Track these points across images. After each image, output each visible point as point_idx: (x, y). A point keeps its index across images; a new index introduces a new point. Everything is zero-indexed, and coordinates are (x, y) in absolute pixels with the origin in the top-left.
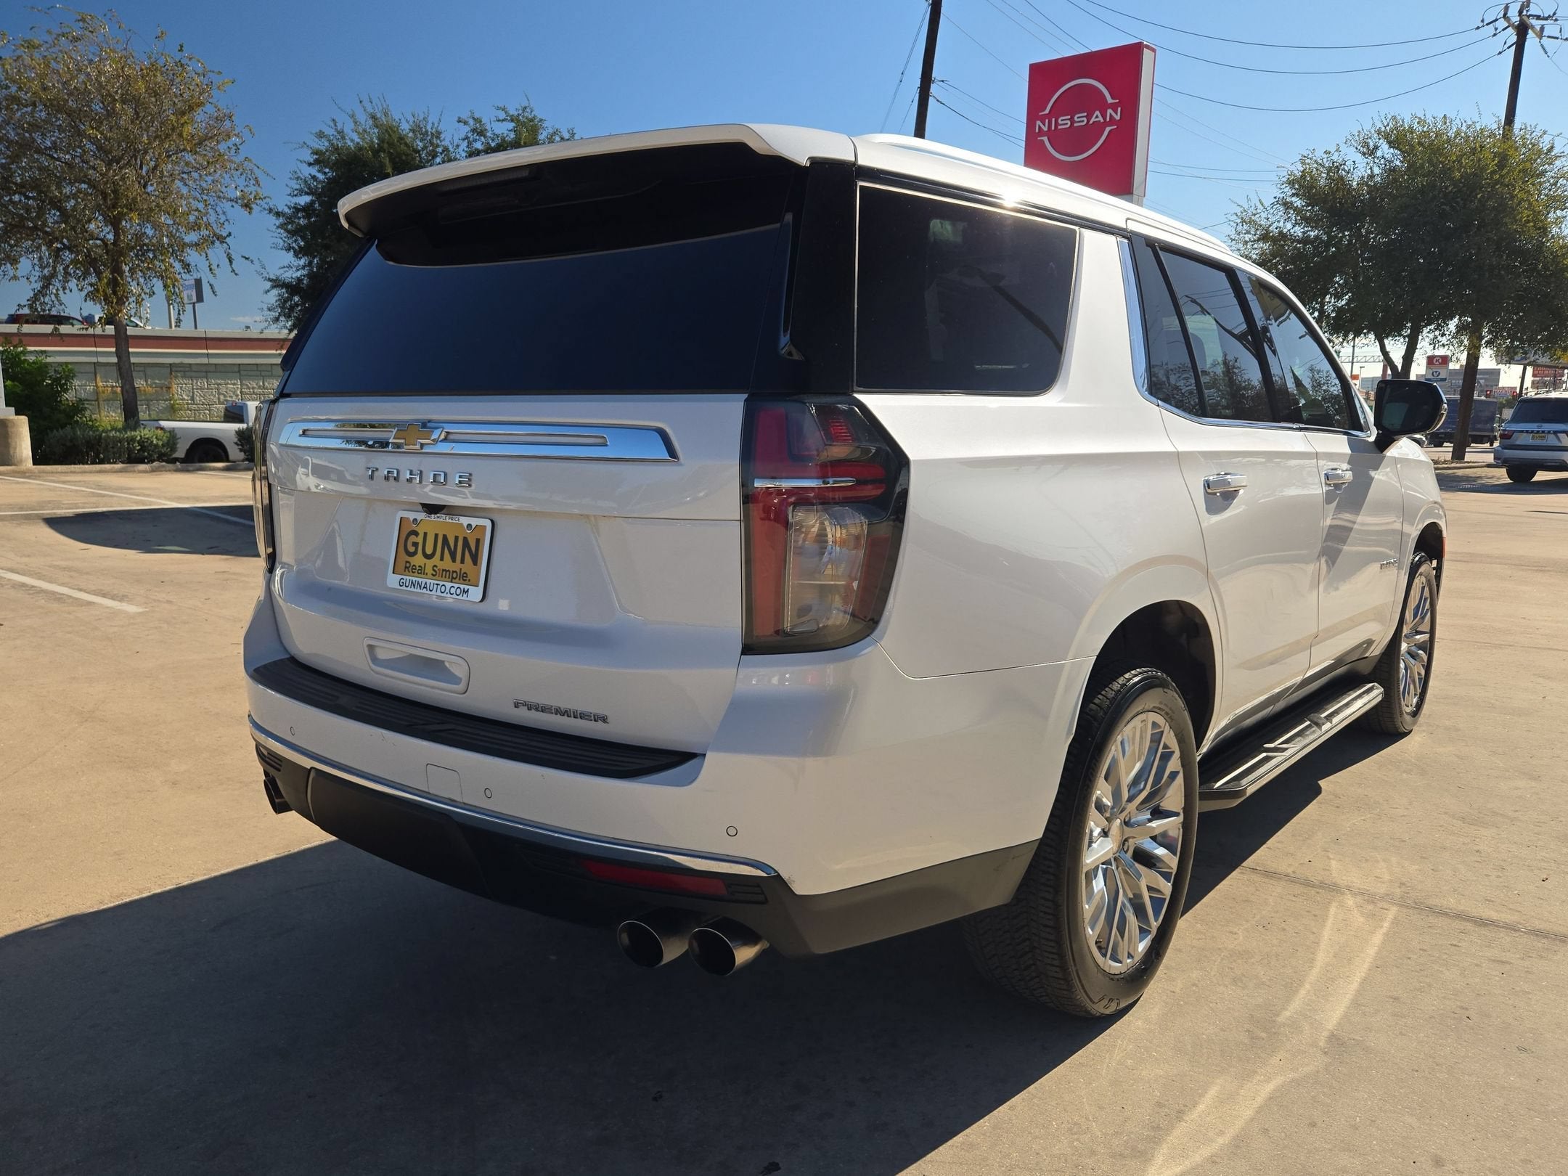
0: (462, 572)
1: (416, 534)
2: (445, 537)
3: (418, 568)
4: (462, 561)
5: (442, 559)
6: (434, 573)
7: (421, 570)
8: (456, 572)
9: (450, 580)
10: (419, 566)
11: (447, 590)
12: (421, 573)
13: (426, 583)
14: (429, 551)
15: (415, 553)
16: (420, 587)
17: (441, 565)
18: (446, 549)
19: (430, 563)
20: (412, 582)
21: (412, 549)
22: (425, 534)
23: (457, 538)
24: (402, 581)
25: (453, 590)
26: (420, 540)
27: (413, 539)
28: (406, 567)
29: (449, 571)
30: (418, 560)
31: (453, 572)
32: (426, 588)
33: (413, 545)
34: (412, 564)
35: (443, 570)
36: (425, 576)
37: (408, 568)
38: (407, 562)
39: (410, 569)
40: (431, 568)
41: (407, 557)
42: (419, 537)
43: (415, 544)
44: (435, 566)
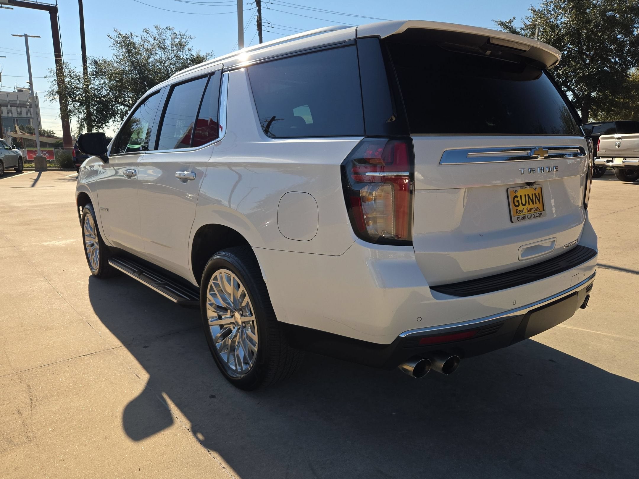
0: (537, 207)
1: (517, 197)
2: (528, 195)
3: (521, 211)
4: (536, 203)
5: (529, 204)
6: (528, 211)
7: (523, 211)
8: (535, 208)
9: (533, 212)
10: (522, 210)
11: (535, 216)
12: (523, 213)
13: (527, 216)
14: (524, 203)
15: (519, 205)
16: (526, 218)
17: (529, 207)
18: (536, 199)
19: (525, 207)
20: (522, 217)
21: (517, 204)
22: (521, 196)
23: (532, 194)
24: (518, 218)
25: (537, 215)
26: (519, 199)
27: (516, 199)
28: (517, 212)
29: (532, 208)
30: (521, 208)
31: (534, 208)
32: (528, 218)
33: (517, 202)
34: (519, 210)
35: (530, 209)
36: (525, 213)
37: (518, 212)
38: (517, 210)
39: (519, 212)
40: (526, 209)
41: (516, 208)
42: (519, 198)
43: (518, 201)
44: (527, 208)
